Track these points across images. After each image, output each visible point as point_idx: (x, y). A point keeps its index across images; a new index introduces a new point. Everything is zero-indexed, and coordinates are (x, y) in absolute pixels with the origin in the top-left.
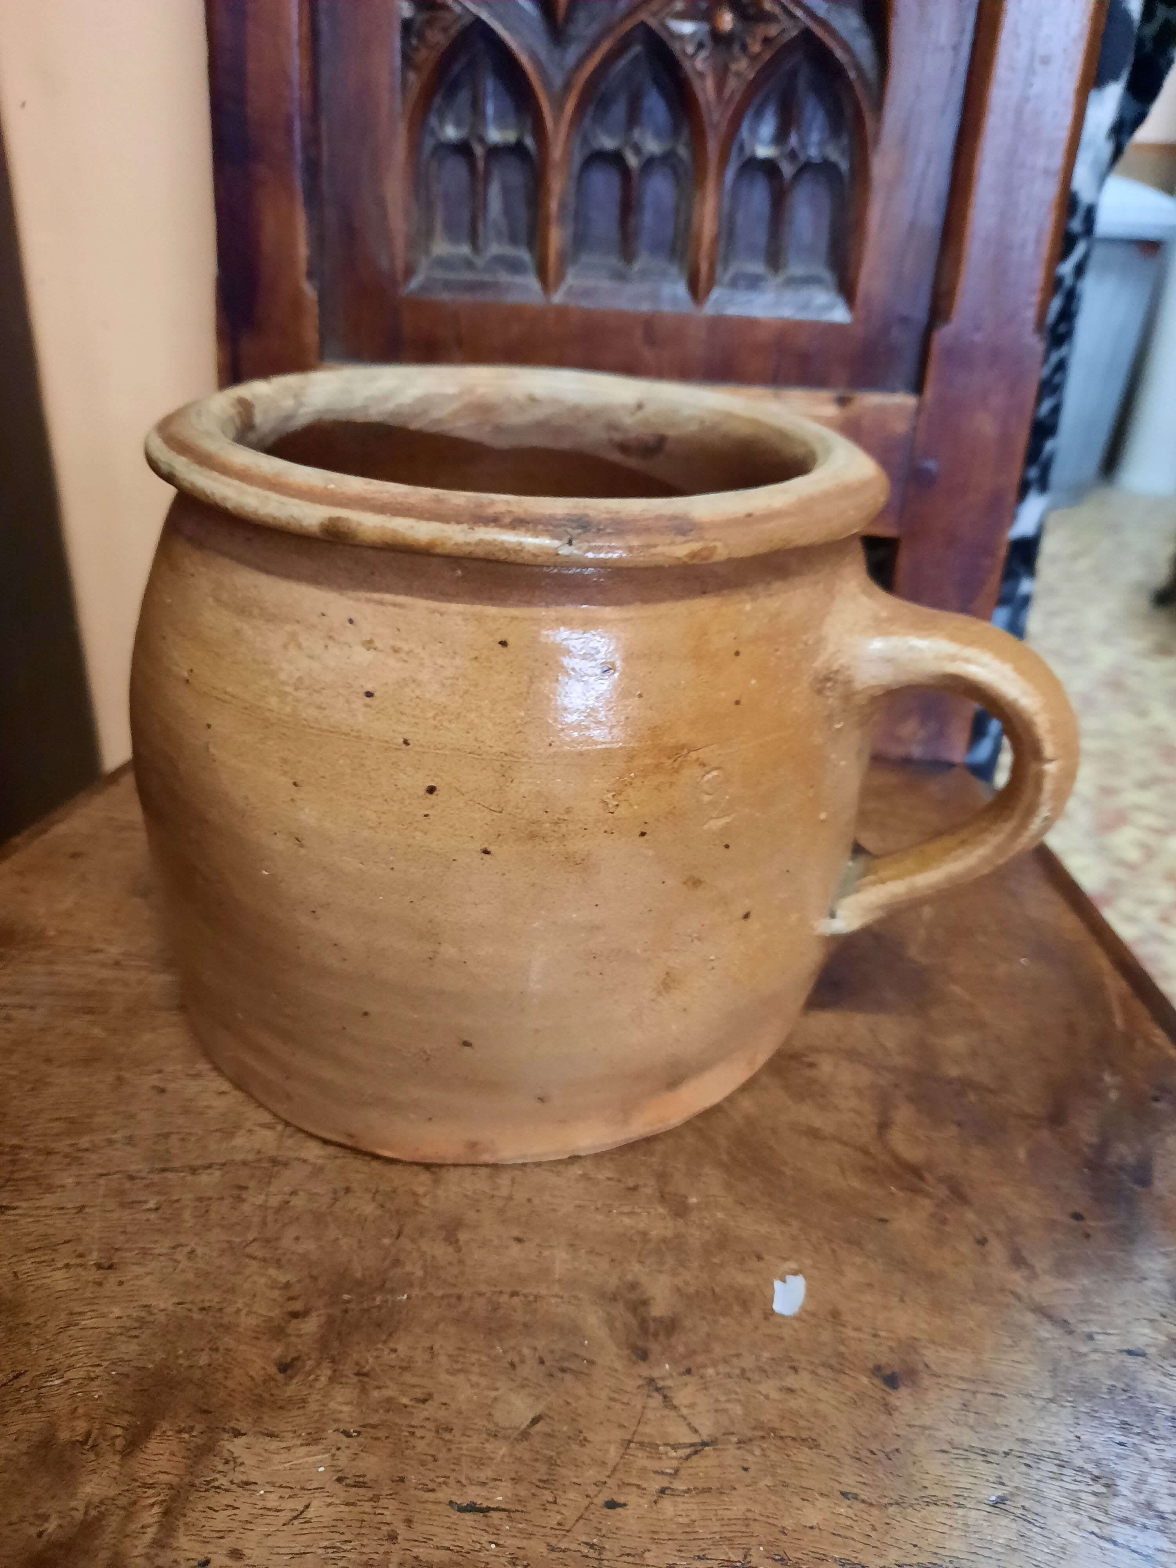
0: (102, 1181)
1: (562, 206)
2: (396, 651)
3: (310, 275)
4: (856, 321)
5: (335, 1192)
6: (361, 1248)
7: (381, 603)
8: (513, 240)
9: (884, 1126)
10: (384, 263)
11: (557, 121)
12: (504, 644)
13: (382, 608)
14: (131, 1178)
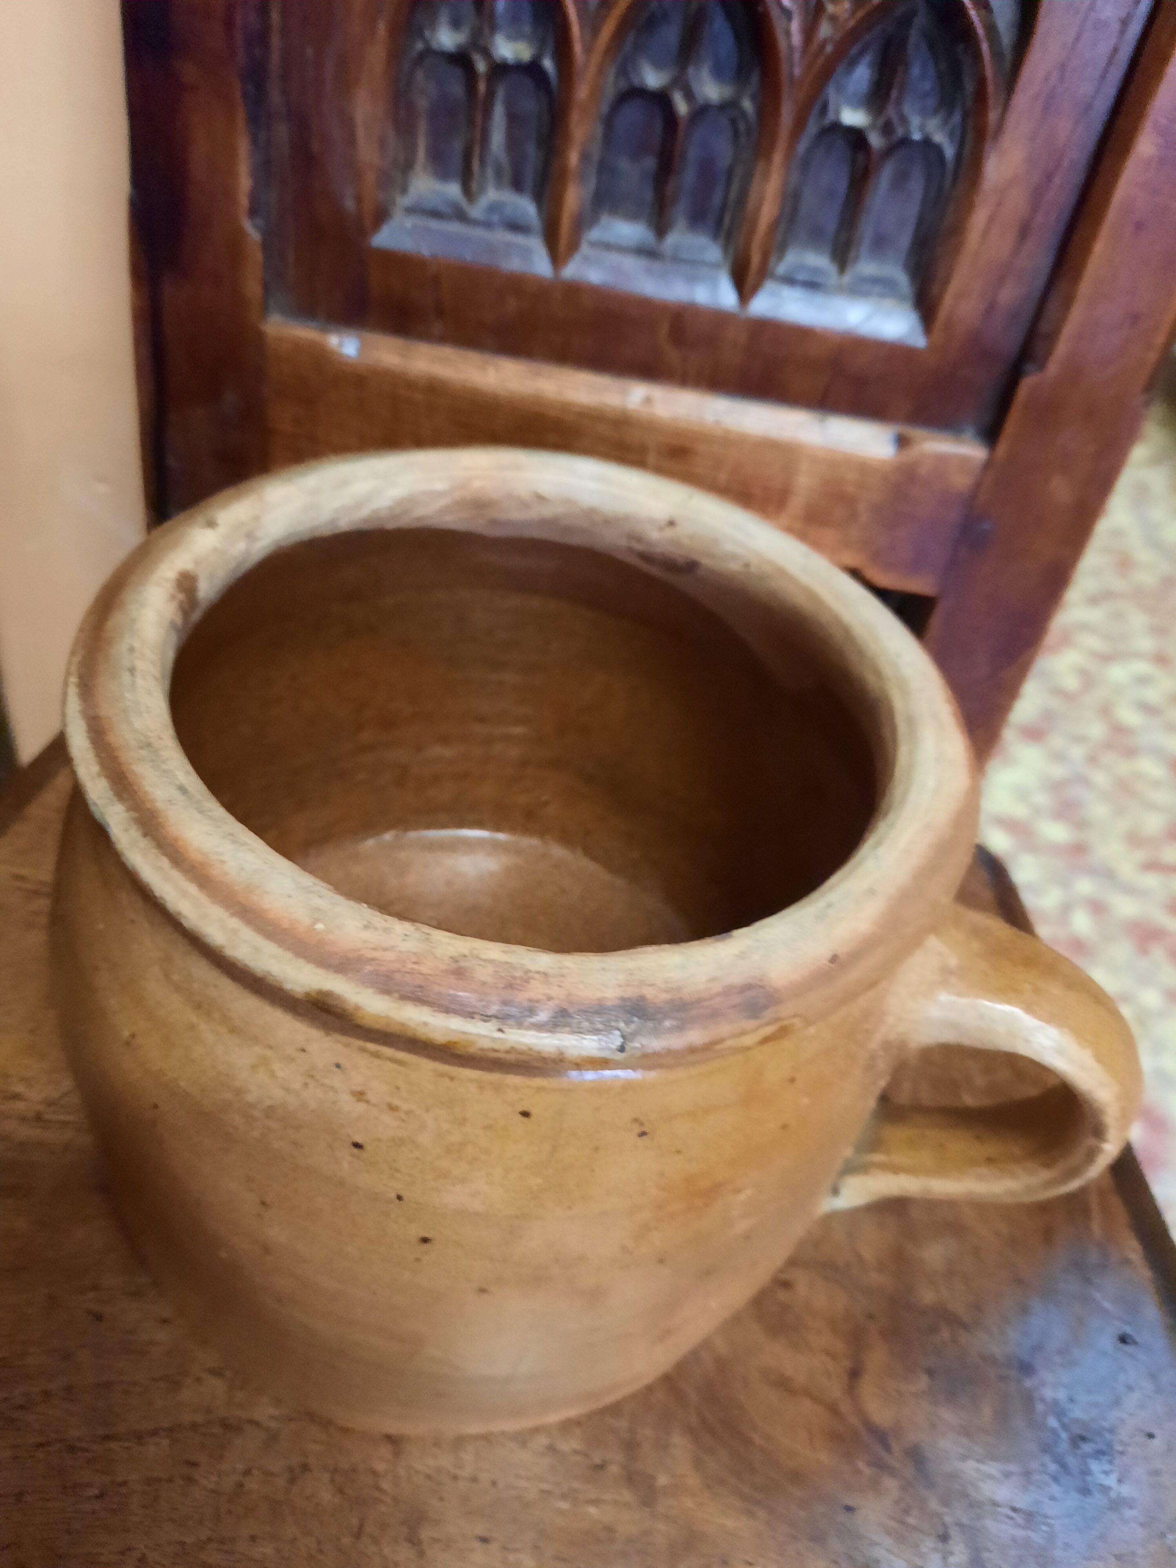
0: (40, 1455)
1: (585, 157)
2: (392, 1108)
3: (253, 212)
4: (931, 348)
5: (291, 1469)
6: (321, 1551)
7: (376, 1055)
8: (517, 185)
9: (855, 1374)
10: (349, 204)
11: (588, 50)
12: (525, 1114)
13: (377, 1062)
14: (72, 1449)
